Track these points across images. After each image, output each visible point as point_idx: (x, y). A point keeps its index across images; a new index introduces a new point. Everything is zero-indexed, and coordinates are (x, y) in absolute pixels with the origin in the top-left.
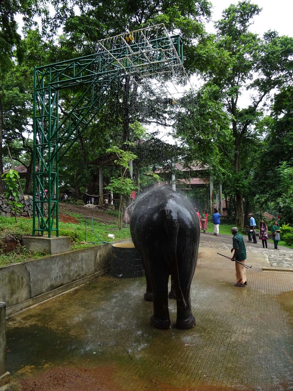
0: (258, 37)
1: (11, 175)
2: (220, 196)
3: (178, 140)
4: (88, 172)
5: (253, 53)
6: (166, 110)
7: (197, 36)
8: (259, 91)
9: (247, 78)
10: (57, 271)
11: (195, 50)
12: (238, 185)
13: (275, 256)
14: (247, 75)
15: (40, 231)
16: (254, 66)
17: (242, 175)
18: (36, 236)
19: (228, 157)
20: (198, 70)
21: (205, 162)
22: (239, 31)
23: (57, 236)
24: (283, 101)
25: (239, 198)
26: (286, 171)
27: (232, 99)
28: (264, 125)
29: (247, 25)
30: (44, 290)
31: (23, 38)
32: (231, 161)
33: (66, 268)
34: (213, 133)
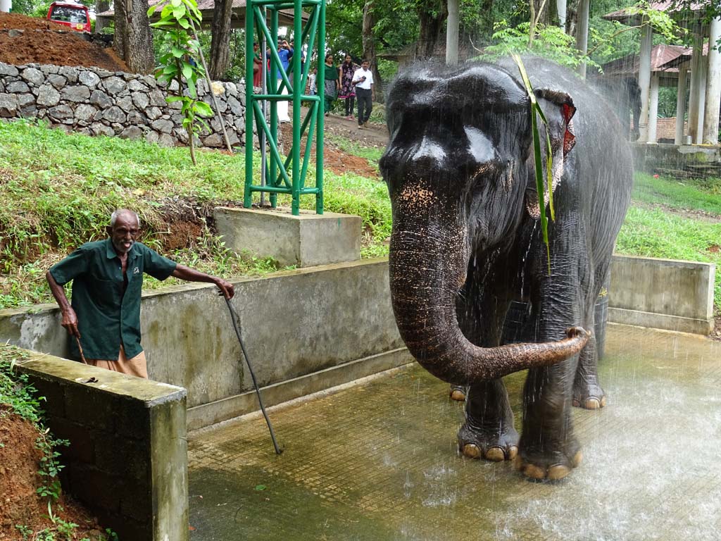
15: (266, 191)
18: (254, 207)
23: (318, 212)
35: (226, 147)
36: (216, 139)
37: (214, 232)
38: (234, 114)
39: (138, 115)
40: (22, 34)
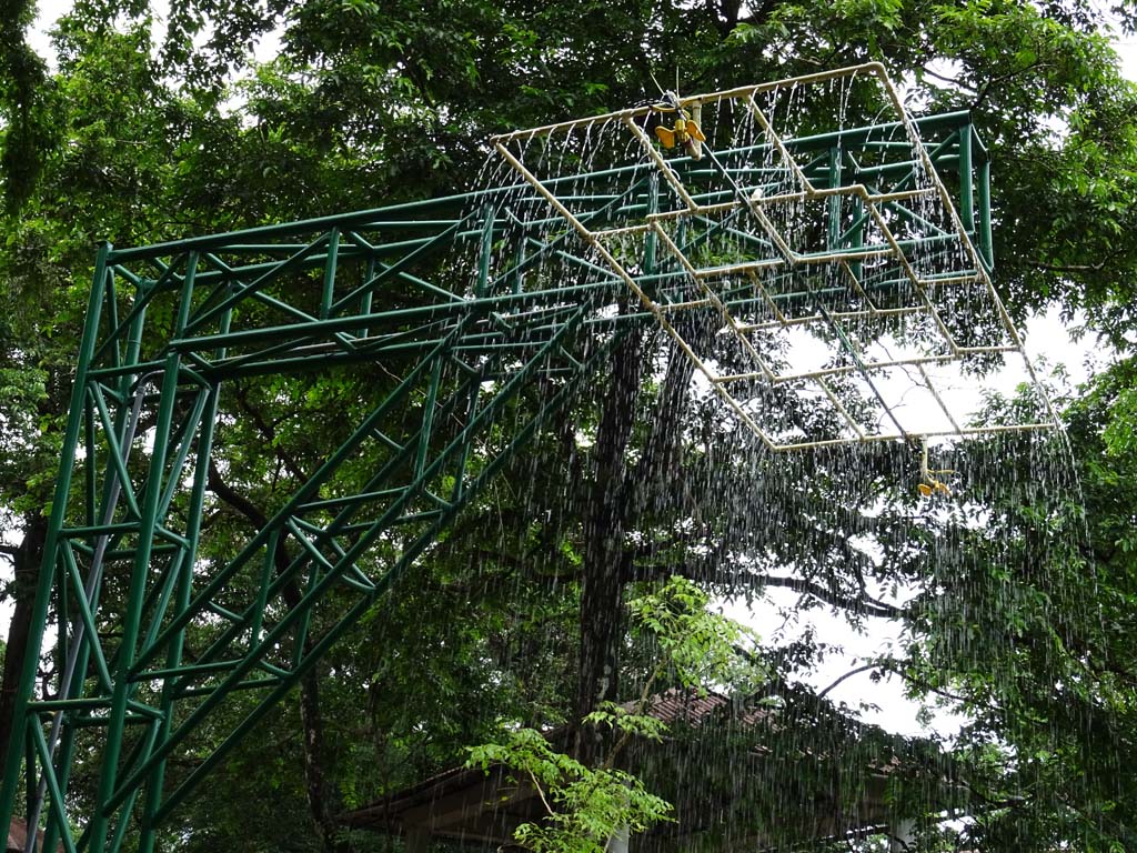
3: (940, 702)
7: (1068, 100)
11: (1055, 175)
20: (1071, 284)
31: (53, 71)
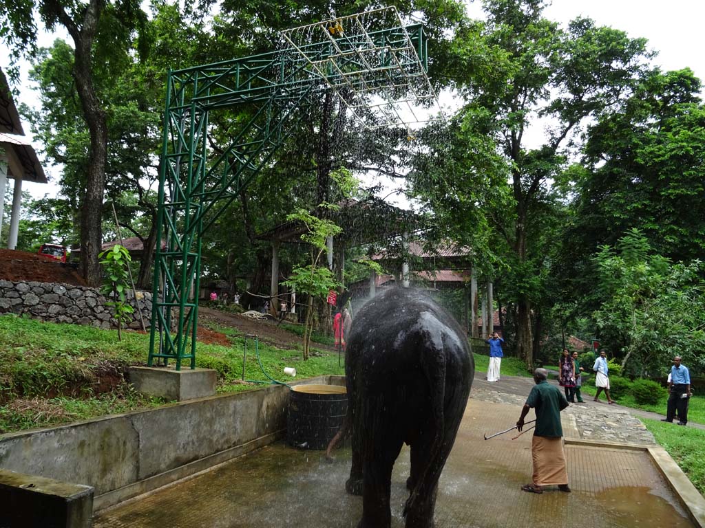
0: (559, 28)
1: (115, 254)
2: (488, 304)
3: (416, 202)
4: (252, 254)
5: (550, 55)
6: (395, 148)
7: (453, 24)
8: (561, 120)
9: (539, 97)
10: (189, 432)
12: (522, 285)
13: (589, 417)
14: (540, 92)
15: (161, 357)
16: (552, 76)
17: (529, 267)
18: (154, 366)
19: (504, 234)
20: (453, 81)
21: (462, 243)
22: (526, 17)
23: (192, 368)
24: (603, 138)
25: (523, 309)
26: (608, 262)
27: (514, 133)
28: (570, 180)
29: (540, 7)
30: (163, 466)
31: (150, 18)
32: (510, 241)
33: (205, 428)
34: (478, 191)
35: (142, 328)
36: (137, 324)
37: (128, 381)
38: (148, 310)
39: (89, 310)
40: (20, 262)
